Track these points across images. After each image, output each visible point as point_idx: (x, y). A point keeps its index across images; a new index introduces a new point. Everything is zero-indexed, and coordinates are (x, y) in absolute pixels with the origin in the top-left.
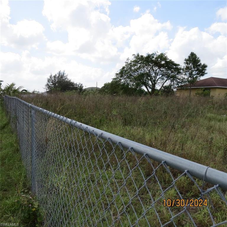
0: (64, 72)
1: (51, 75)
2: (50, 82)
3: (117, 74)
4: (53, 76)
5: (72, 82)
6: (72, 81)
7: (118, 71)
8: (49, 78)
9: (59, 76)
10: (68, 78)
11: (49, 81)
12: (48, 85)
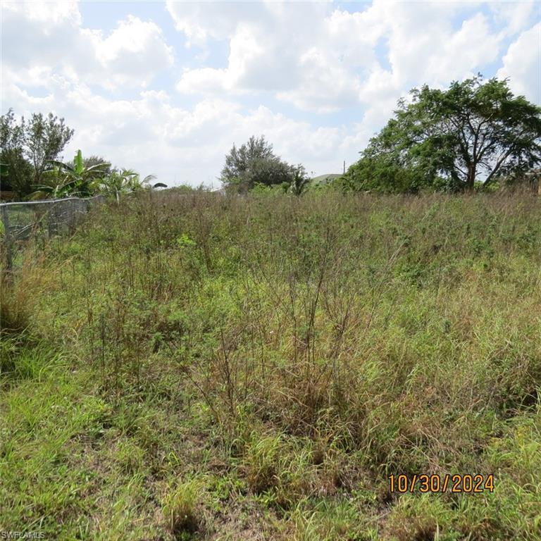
0: (263, 140)
1: (234, 149)
2: (232, 166)
3: (374, 140)
4: (237, 150)
5: (281, 163)
6: (282, 161)
7: (376, 134)
8: (230, 155)
9: (252, 149)
10: (273, 154)
11: (229, 163)
12: (227, 170)
